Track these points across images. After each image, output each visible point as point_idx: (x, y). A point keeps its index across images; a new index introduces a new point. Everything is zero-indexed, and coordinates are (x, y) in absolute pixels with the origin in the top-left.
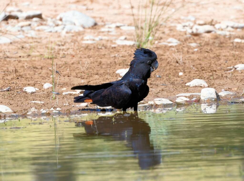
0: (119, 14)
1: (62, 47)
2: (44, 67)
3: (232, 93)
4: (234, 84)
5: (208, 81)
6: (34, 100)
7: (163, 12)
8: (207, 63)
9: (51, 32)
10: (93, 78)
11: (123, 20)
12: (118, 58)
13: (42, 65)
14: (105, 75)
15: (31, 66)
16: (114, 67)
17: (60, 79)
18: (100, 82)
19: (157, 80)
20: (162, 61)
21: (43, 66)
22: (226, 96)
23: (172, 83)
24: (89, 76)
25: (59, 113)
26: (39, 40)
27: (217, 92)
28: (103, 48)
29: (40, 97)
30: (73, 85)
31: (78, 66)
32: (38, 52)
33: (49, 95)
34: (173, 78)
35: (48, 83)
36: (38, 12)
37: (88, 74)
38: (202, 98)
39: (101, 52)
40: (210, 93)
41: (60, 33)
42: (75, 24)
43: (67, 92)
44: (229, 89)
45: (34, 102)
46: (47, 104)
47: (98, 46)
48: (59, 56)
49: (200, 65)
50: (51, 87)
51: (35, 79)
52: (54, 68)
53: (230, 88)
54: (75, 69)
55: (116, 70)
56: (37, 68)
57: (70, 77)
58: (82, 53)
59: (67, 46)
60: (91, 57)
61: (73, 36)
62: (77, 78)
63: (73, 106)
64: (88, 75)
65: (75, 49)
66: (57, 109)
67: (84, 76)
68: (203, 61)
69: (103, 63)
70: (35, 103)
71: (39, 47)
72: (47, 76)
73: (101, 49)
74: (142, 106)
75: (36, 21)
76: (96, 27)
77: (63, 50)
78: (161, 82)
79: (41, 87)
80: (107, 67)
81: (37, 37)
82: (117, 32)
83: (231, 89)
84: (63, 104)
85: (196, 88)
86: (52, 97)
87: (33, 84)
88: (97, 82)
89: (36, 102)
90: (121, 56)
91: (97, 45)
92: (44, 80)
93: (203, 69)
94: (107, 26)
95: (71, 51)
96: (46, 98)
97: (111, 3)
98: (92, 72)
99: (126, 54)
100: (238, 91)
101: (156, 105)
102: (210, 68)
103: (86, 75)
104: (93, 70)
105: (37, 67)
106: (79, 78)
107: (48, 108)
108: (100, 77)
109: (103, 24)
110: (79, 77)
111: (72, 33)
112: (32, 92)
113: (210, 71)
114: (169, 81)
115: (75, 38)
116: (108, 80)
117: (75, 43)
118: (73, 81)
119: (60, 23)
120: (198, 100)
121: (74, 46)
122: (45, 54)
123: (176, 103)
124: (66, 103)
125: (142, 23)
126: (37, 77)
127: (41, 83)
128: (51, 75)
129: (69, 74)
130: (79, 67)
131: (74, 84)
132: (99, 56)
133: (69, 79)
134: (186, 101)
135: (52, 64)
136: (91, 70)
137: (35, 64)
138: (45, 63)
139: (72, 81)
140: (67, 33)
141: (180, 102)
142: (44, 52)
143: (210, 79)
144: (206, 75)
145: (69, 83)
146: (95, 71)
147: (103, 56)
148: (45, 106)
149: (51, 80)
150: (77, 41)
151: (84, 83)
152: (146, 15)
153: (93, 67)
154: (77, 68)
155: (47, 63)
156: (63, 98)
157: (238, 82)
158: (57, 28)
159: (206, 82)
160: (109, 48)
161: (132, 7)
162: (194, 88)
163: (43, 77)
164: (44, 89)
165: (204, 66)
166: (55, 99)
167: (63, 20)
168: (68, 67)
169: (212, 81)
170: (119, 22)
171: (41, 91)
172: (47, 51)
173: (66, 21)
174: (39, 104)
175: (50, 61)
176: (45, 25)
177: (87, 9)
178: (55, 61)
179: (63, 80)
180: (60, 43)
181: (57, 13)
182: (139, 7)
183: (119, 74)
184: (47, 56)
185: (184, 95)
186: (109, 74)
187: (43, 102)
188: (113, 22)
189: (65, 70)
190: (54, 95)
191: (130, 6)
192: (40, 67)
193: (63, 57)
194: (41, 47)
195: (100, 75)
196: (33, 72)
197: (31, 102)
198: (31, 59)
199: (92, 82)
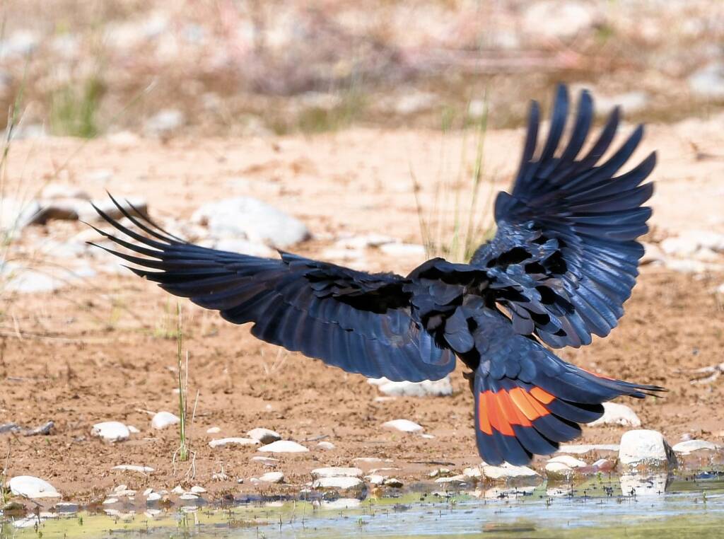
0: (377, 208)
2: (155, 363)
3: (712, 447)
4: (719, 417)
5: (642, 408)
6: (124, 463)
8: (638, 354)
10: (299, 398)
11: (389, 227)
13: (148, 356)
14: (336, 389)
15: (116, 360)
17: (201, 401)
18: (322, 409)
21: (152, 360)
22: (693, 455)
24: (288, 392)
25: (199, 501)
26: (139, 285)
27: (669, 443)
29: (142, 454)
30: (240, 418)
31: (254, 363)
32: (137, 317)
33: (170, 447)
35: (167, 411)
36: (137, 202)
37: (286, 387)
38: (624, 460)
40: (648, 446)
42: (246, 237)
43: (223, 438)
44: (703, 433)
45: (123, 467)
46: (164, 474)
48: (198, 333)
49: (618, 360)
50: (176, 424)
51: (127, 398)
52: (183, 367)
53: (705, 430)
54: (247, 370)
56: (133, 368)
57: (231, 393)
62: (251, 399)
63: (240, 480)
64: (285, 390)
66: (192, 488)
67: (274, 391)
68: (627, 349)
70: (127, 471)
71: (139, 304)
72: (163, 391)
74: (446, 482)
76: (310, 245)
79: (147, 423)
82: (369, 262)
83: (710, 433)
84: (211, 475)
85: (606, 430)
86: (179, 455)
87: (123, 414)
88: (313, 411)
89: (130, 467)
92: (155, 403)
93: (626, 372)
94: (341, 244)
96: (160, 455)
97: (355, 176)
98: (298, 380)
101: (488, 479)
102: (646, 372)
103: (279, 388)
104: (300, 373)
105: (134, 363)
106: (260, 396)
107: (167, 486)
108: (321, 394)
109: (329, 236)
110: (258, 394)
112: (118, 438)
113: (647, 380)
116: (345, 403)
118: (239, 407)
119: (201, 232)
120: (612, 465)
122: (157, 325)
123: (546, 472)
124: (221, 472)
125: (444, 233)
126: (134, 394)
127: (144, 411)
128: (174, 388)
129: (230, 387)
130: (257, 366)
131: (243, 416)
133: (227, 399)
134: (578, 469)
135: (179, 357)
136: (294, 374)
137: (128, 355)
138: (158, 351)
139: (236, 406)
141: (559, 471)
142: (155, 319)
143: (648, 404)
145: (228, 413)
146: (306, 378)
148: (156, 479)
149: (176, 402)
151: (273, 412)
152: (457, 212)
153: (299, 366)
154: (252, 367)
155: (163, 352)
156: (211, 456)
159: (636, 412)
161: (417, 188)
162: (600, 430)
163: (149, 394)
164: (155, 429)
165: (629, 365)
166: (187, 458)
167: (212, 223)
168: (226, 366)
169: (652, 410)
170: (377, 231)
171: (145, 434)
172: (164, 316)
173: (219, 228)
174: (138, 475)
175: (173, 348)
177: (282, 193)
178: (188, 346)
179: (212, 402)
181: (193, 204)
182: (437, 188)
183: (377, 387)
184: (163, 331)
185: (570, 452)
186: (348, 386)
187: (153, 470)
188: (359, 232)
189: (216, 372)
190: (183, 448)
191: (411, 184)
192: (142, 364)
193: (209, 335)
194: (145, 304)
195: (320, 390)
196: (121, 379)
197: (116, 467)
198: (116, 340)
199: (295, 410)
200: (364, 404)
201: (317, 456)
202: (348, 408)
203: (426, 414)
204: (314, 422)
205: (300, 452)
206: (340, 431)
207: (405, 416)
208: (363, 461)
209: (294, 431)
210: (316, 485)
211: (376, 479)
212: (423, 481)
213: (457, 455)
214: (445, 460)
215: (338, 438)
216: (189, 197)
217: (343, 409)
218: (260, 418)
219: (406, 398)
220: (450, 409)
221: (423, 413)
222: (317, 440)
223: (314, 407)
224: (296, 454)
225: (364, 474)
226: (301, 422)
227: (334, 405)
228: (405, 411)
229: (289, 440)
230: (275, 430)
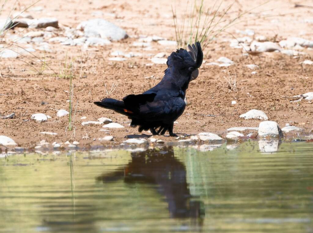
0: (157, 25)
1: (82, 65)
2: (59, 89)
3: (298, 129)
4: (302, 117)
5: (269, 112)
6: (44, 131)
7: (213, 24)
8: (267, 89)
9: (69, 45)
11: (162, 33)
12: (154, 81)
13: (56, 86)
15: (43, 87)
17: (79, 105)
19: (203, 109)
20: (210, 86)
21: (58, 87)
22: (290, 133)
23: (222, 113)
25: (77, 148)
26: (53, 56)
27: (280, 127)
28: (135, 67)
29: (52, 127)
30: (95, 113)
31: (102, 90)
32: (52, 69)
33: (65, 125)
34: (224, 108)
35: (64, 109)
36: (53, 20)
38: (260, 134)
39: (133, 72)
40: (271, 128)
41: (80, 47)
42: (100, 36)
43: (88, 121)
44: (295, 123)
45: (44, 133)
46: (62, 136)
47: (129, 64)
48: (78, 76)
49: (259, 91)
50: (68, 115)
52: (71, 91)
54: (99, 92)
56: (50, 91)
57: (92, 102)
58: (109, 73)
59: (89, 63)
60: (119, 78)
61: (97, 51)
63: (94, 139)
65: (99, 67)
66: (74, 142)
68: (263, 87)
69: (134, 86)
70: (46, 134)
71: (53, 63)
72: (62, 101)
73: (133, 68)
74: (183, 142)
75: (51, 31)
76: (128, 40)
77: (84, 68)
78: (208, 112)
79: (55, 114)
81: (51, 51)
82: (153, 48)
83: (298, 123)
84: (82, 137)
85: (253, 121)
86: (68, 128)
87: (45, 110)
89: (48, 133)
90: (157, 78)
91: (127, 63)
92: (58, 106)
93: (262, 97)
94: (141, 40)
95: (93, 70)
96: (60, 128)
97: (148, 11)
98: (120, 97)
100: (307, 126)
101: (201, 141)
102: (271, 97)
104: (121, 94)
105: (49, 89)
107: (63, 141)
109: (136, 36)
111: (96, 47)
112: (42, 121)
113: (271, 100)
114: (218, 111)
115: (99, 53)
117: (99, 60)
119: (81, 33)
120: (255, 136)
121: (98, 63)
122: (61, 73)
123: (227, 139)
124: (86, 136)
125: (186, 37)
126: (50, 102)
127: (54, 109)
128: (67, 100)
129: (91, 99)
132: (129, 78)
133: (90, 105)
134: (240, 137)
136: (119, 95)
137: (48, 85)
138: (61, 84)
139: (94, 108)
140: (89, 46)
141: (232, 138)
142: (60, 70)
143: (271, 111)
144: (266, 105)
145: (90, 111)
147: (135, 78)
149: (68, 105)
150: (102, 58)
151: (109, 111)
152: (191, 27)
154: (101, 92)
155: (63, 84)
156: (82, 129)
157: (307, 114)
158: (76, 41)
159: (266, 114)
160: (143, 68)
161: (174, 17)
162: (250, 121)
163: (56, 102)
164: (58, 117)
165: (264, 94)
166: (72, 129)
167: (85, 30)
168: (90, 91)
169: (273, 113)
170: (156, 35)
171: (54, 119)
172: (64, 69)
173: (88, 32)
174: (50, 136)
175: (67, 82)
176: (62, 35)
178: (74, 82)
179: (83, 106)
180: (80, 60)
181: (77, 22)
184: (63, 76)
185: (237, 130)
187: (57, 134)
188: (149, 35)
189: (85, 93)
190: (70, 125)
191: (172, 15)
192: (53, 89)
193: (83, 78)
194: (56, 64)
196: (44, 95)
197: (41, 133)
198: (43, 79)
201: (128, 130)
205: (121, 128)
209: (118, 119)
211: (153, 140)
212: (173, 141)
213: (188, 130)
214: (183, 133)
216: (76, 19)
218: (104, 113)
222: (128, 123)
224: (119, 129)
225: (148, 138)
226: (121, 115)
229: (116, 122)
230: (110, 118)
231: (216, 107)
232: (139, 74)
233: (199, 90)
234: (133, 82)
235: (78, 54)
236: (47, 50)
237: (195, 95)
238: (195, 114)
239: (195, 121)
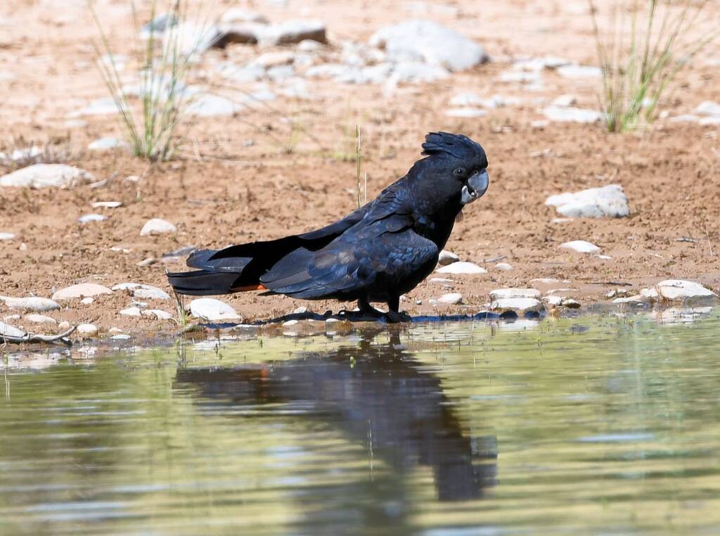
0: (555, 31)
1: (385, 128)
2: (334, 185)
7: (684, 26)
9: (352, 82)
10: (477, 220)
11: (566, 49)
12: (552, 161)
13: (327, 179)
14: (513, 211)
15: (296, 183)
16: (539, 188)
18: (500, 231)
19: (667, 224)
20: (681, 171)
21: (331, 182)
23: (711, 234)
24: (466, 213)
26: (317, 108)
28: (507, 130)
32: (315, 140)
34: (714, 221)
36: (314, 25)
39: (501, 142)
41: (379, 85)
42: (423, 60)
47: (493, 124)
48: (377, 155)
51: (306, 220)
52: (362, 189)
55: (547, 196)
56: (312, 190)
59: (400, 124)
61: (418, 95)
63: (419, 302)
65: (425, 132)
69: (507, 174)
71: (317, 126)
72: (341, 213)
73: (501, 132)
74: (623, 303)
75: (310, 51)
76: (488, 67)
77: (389, 135)
78: (679, 231)
80: (519, 188)
81: (312, 97)
82: (546, 84)
88: (491, 232)
90: (560, 153)
91: (489, 122)
94: (518, 66)
95: (411, 140)
99: (575, 148)
101: (665, 299)
105: (312, 186)
107: (346, 308)
108: (499, 216)
109: (506, 58)
111: (415, 86)
114: (702, 228)
115: (423, 100)
116: (523, 224)
117: (423, 116)
119: (379, 55)
121: (422, 123)
122: (336, 147)
125: (621, 56)
126: (313, 216)
132: (495, 155)
135: (358, 179)
137: (307, 177)
138: (337, 174)
140: (400, 85)
142: (333, 142)
146: (484, 200)
147: (507, 155)
150: (430, 109)
152: (633, 35)
155: (342, 175)
158: (370, 73)
160: (525, 131)
161: (593, 11)
163: (328, 217)
167: (390, 46)
170: (553, 53)
172: (342, 138)
173: (397, 51)
175: (351, 170)
176: (336, 61)
177: (460, 16)
178: (366, 168)
180: (379, 116)
181: (371, 27)
182: (613, 10)
183: (555, 208)
184: (341, 154)
186: (526, 207)
188: (535, 55)
191: (587, 7)
192: (321, 186)
193: (388, 158)
194: (324, 127)
195: (499, 212)
196: (301, 201)
198: (295, 163)
199: (473, 232)
200: (542, 226)
201: (494, 277)
202: (526, 229)
203: (603, 235)
204: (492, 244)
205: (478, 274)
206: (519, 252)
207: (582, 237)
208: (541, 282)
209: (472, 252)
210: (494, 305)
211: (554, 300)
212: (601, 302)
213: (634, 276)
214: (622, 281)
215: (515, 259)
216: (367, 21)
217: (520, 231)
219: (583, 219)
220: (627, 229)
221: (600, 234)
222: (495, 262)
223: (492, 228)
224: (475, 275)
225: (542, 295)
226: (479, 244)
227: (513, 227)
228: (582, 233)
229: (467, 261)
230: (453, 252)
231: (697, 219)
232: (517, 146)
233: (656, 181)
234: (503, 166)
235: (375, 104)
236: (304, 94)
237: (646, 192)
238: (649, 238)
239: (650, 253)
